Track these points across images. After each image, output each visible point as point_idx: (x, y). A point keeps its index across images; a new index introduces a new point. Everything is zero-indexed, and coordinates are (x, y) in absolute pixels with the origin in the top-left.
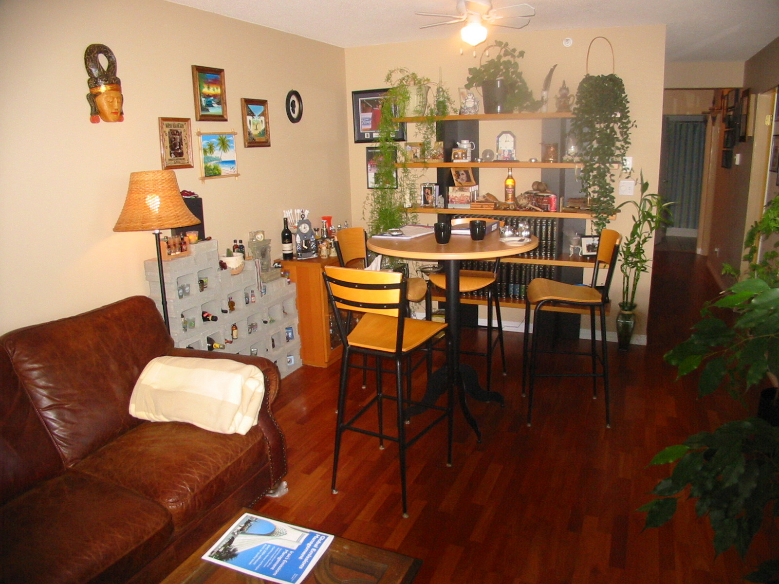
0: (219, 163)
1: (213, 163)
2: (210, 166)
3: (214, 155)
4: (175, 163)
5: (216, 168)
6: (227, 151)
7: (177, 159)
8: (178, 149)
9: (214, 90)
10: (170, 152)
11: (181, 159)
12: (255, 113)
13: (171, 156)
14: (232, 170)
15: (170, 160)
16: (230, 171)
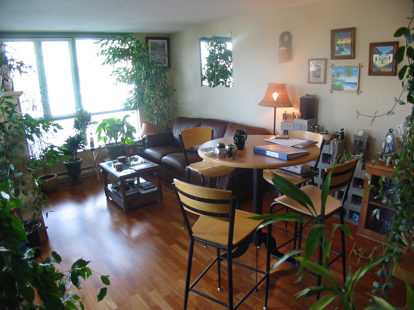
0: (343, 83)
1: (338, 83)
2: (336, 84)
3: (339, 79)
4: (315, 81)
5: (340, 86)
6: (351, 77)
7: (316, 79)
8: (318, 74)
9: (346, 41)
10: (313, 75)
11: (318, 79)
12: (383, 52)
13: (313, 77)
14: (353, 88)
15: (313, 79)
16: (351, 88)
